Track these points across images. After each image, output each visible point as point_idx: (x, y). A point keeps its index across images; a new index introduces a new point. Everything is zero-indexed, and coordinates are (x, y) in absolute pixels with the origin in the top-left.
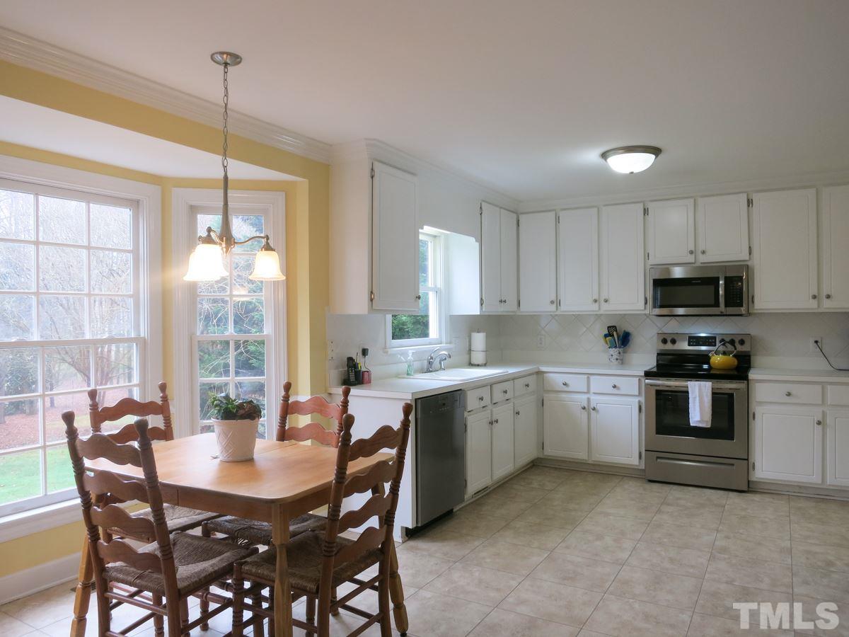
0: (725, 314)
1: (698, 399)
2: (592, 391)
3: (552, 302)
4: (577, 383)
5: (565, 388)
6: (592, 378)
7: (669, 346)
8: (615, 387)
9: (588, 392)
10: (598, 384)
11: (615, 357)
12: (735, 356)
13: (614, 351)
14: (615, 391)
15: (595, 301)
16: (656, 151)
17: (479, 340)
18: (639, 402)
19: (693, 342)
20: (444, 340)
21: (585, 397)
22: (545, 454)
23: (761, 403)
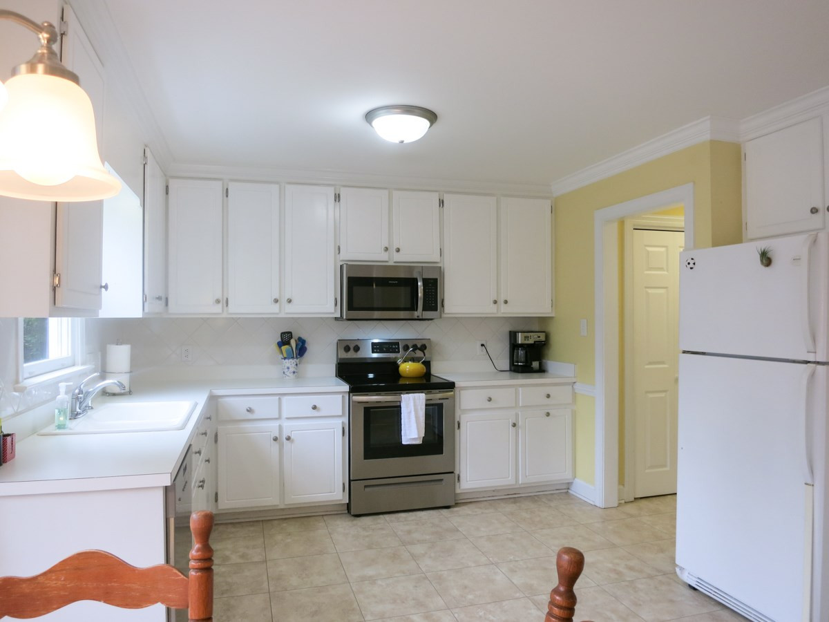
0: (421, 317)
1: (413, 413)
2: (285, 415)
3: (218, 301)
4: (265, 408)
5: (250, 416)
6: (285, 399)
7: (351, 355)
8: (315, 408)
9: (279, 418)
10: (292, 406)
11: (292, 369)
12: (423, 363)
13: (290, 363)
14: (315, 413)
15: (276, 301)
16: (431, 116)
17: (120, 355)
18: (343, 423)
19: (377, 349)
20: (79, 359)
21: (276, 424)
22: (220, 508)
23: (465, 411)
